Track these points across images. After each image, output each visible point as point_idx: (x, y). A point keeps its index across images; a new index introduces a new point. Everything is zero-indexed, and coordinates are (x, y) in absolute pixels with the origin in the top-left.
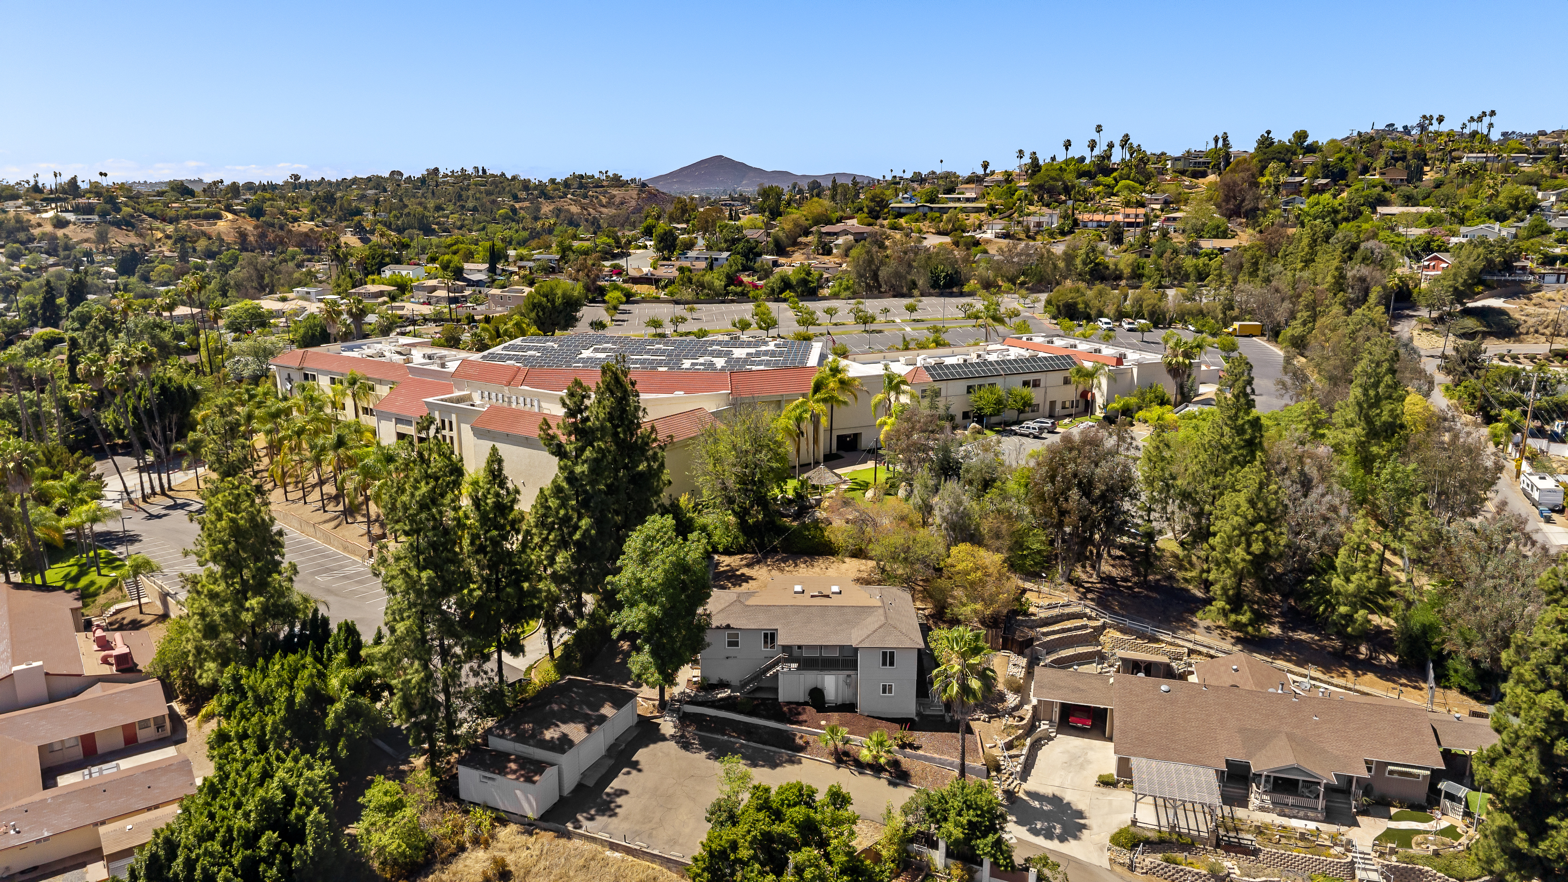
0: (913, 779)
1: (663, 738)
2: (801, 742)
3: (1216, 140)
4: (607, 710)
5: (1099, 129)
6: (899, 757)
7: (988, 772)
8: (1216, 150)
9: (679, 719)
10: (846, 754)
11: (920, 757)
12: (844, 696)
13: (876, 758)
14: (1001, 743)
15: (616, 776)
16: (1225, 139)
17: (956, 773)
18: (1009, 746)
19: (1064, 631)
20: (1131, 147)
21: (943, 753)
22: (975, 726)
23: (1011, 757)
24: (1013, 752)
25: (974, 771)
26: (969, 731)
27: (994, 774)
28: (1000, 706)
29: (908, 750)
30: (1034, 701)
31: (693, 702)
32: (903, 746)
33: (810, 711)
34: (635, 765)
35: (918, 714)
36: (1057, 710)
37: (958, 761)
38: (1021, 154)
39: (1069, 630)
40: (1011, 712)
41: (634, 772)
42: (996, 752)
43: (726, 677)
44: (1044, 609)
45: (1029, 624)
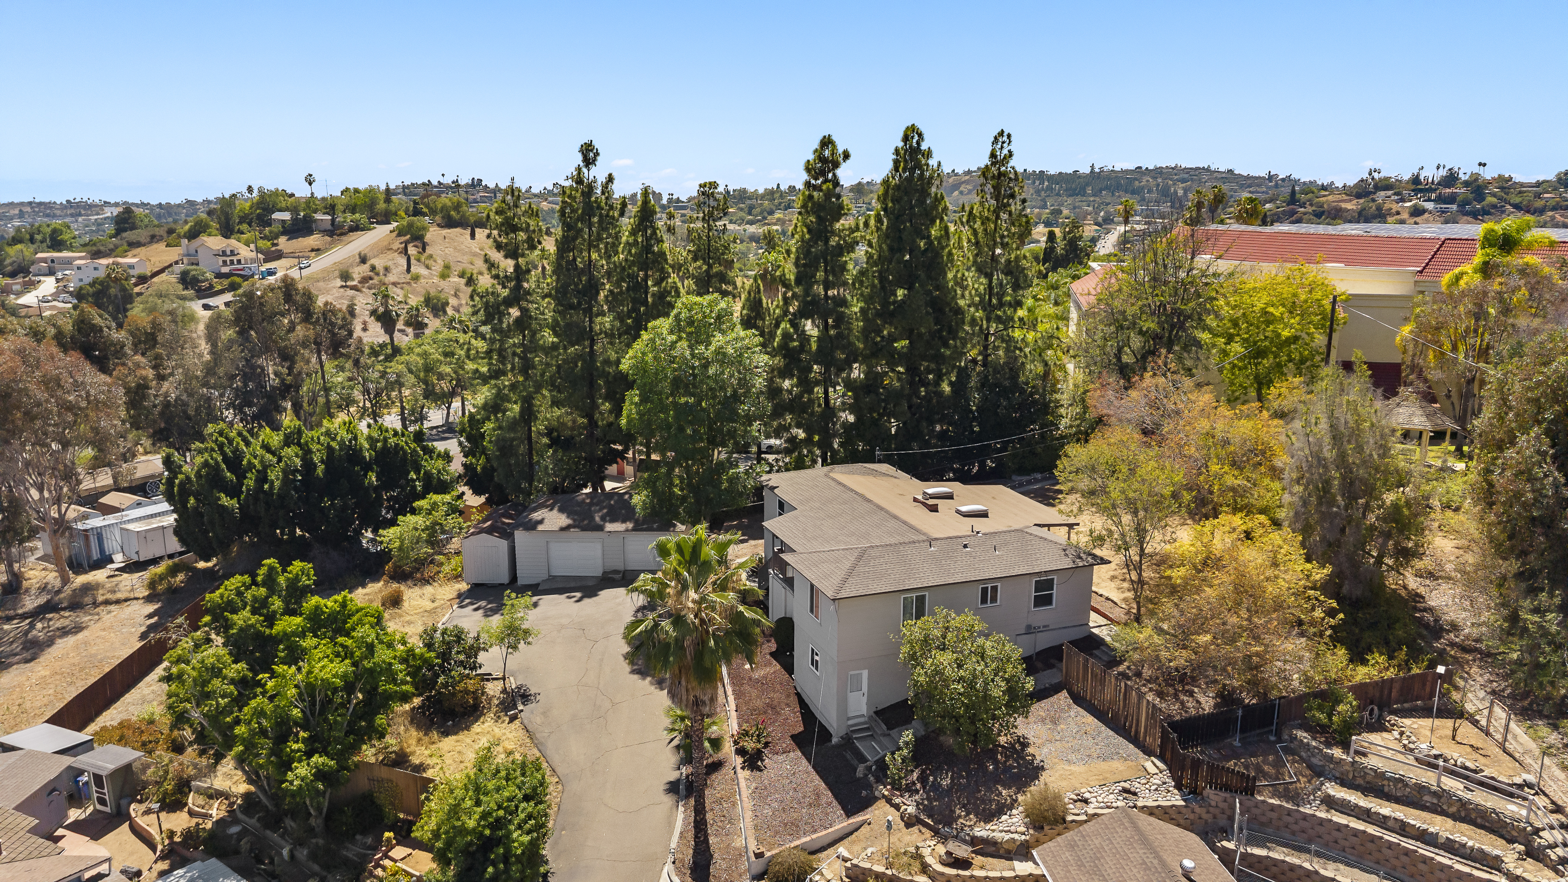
33: (769, 647)
44: (1417, 759)
45: (1315, 761)
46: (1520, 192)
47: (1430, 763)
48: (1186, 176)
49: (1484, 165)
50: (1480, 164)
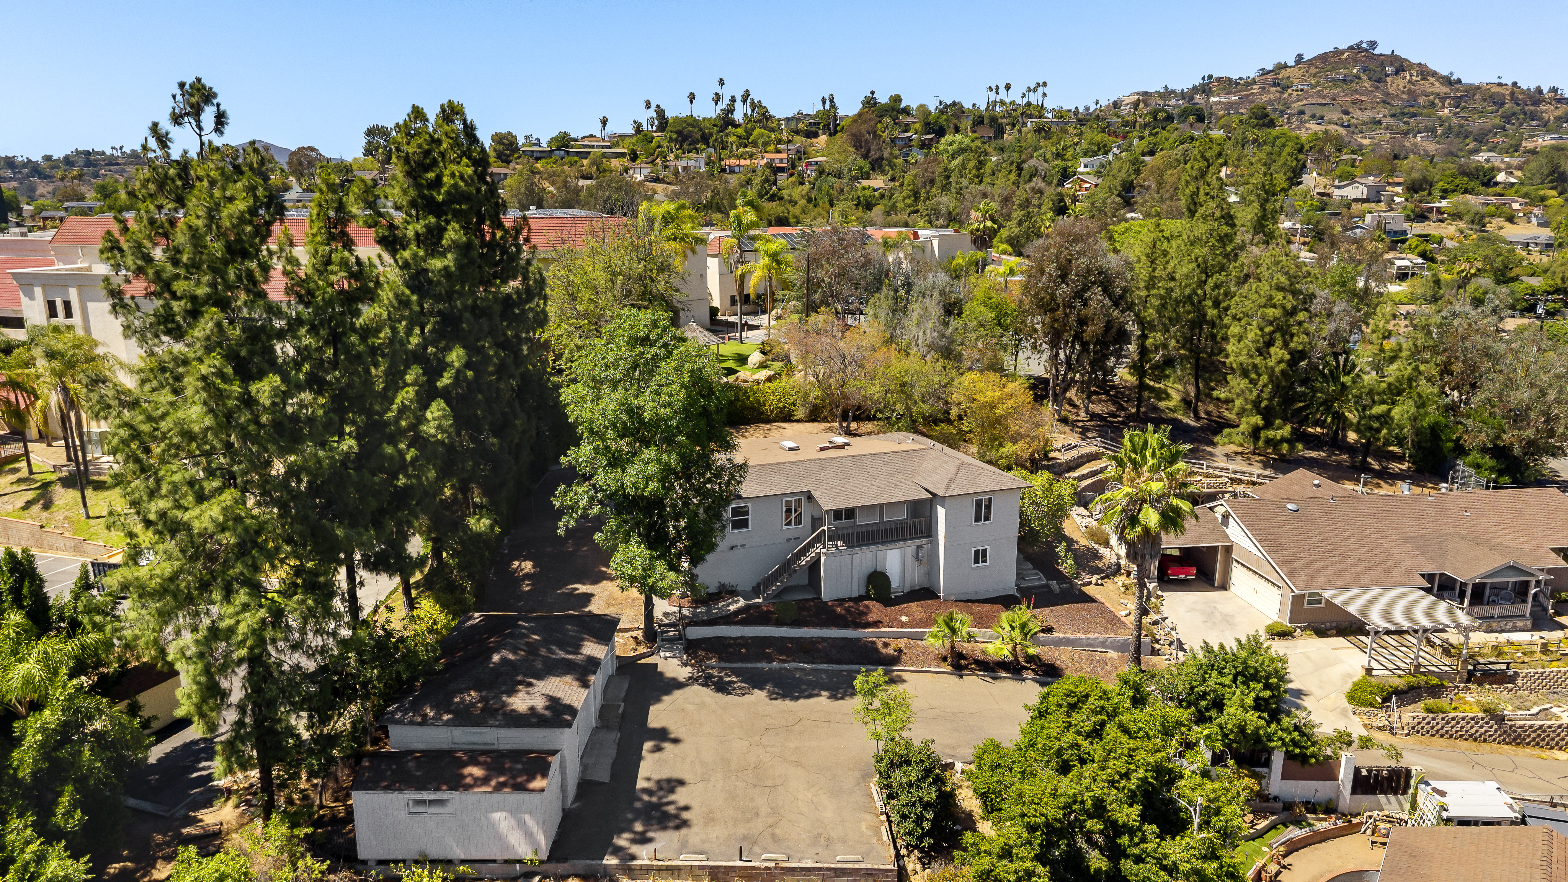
0: (1065, 672)
1: (675, 685)
2: (890, 651)
3: (824, 101)
4: (591, 649)
5: (722, 82)
8: (825, 112)
9: (686, 650)
10: (961, 656)
11: (1059, 642)
12: (915, 577)
15: (639, 758)
16: (832, 101)
17: (1112, 654)
19: (1093, 474)
20: (752, 102)
21: (1085, 630)
22: (1091, 592)
26: (1088, 598)
27: (1157, 646)
28: (1101, 564)
31: (694, 622)
33: (875, 606)
34: (662, 735)
37: (1112, 637)
38: (648, 105)
39: (1097, 472)
41: (667, 745)
43: (729, 578)
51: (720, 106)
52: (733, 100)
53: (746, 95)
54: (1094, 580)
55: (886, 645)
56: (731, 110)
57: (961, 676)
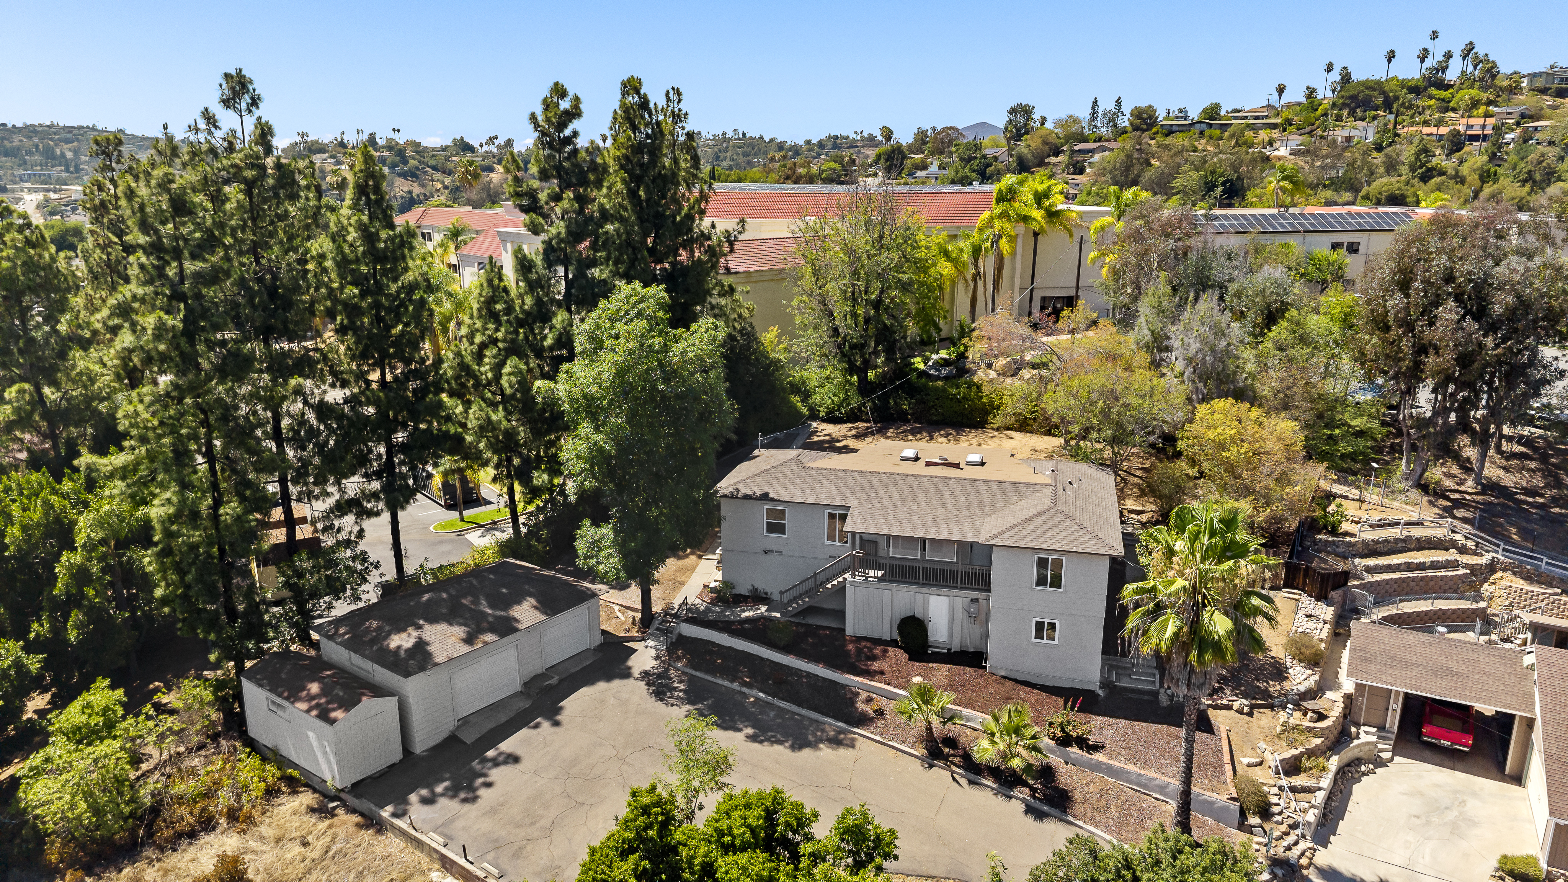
0: (1078, 809)
1: (627, 674)
2: (868, 709)
4: (525, 612)
5: (1435, 35)
6: (1055, 760)
7: (1243, 814)
9: (668, 646)
10: (951, 742)
11: (1097, 767)
12: (965, 637)
13: (1006, 756)
14: (1273, 759)
15: (518, 730)
17: (1172, 807)
18: (1292, 767)
19: (1409, 567)
20: (1476, 57)
21: (1146, 764)
22: (1219, 719)
23: (1294, 790)
24: (1300, 780)
25: (1210, 808)
26: (1205, 725)
27: (1254, 820)
28: (1274, 687)
29: (1074, 751)
30: (1348, 686)
31: (695, 617)
32: (1065, 741)
33: (897, 655)
35: (1105, 684)
36: (1396, 707)
37: (1176, 784)
38: (1330, 68)
39: (1421, 567)
40: (1300, 700)
41: (548, 727)
42: (1264, 777)
43: (764, 584)
44: (1371, 526)
45: (1341, 550)
46: (433, 156)
47: (1379, 526)
48: (69, 135)
49: (399, 131)
50: (394, 130)
51: (1428, 63)
52: (1448, 56)
53: (1468, 51)
54: (1236, 705)
55: (869, 700)
56: (1443, 67)
57: (931, 766)
